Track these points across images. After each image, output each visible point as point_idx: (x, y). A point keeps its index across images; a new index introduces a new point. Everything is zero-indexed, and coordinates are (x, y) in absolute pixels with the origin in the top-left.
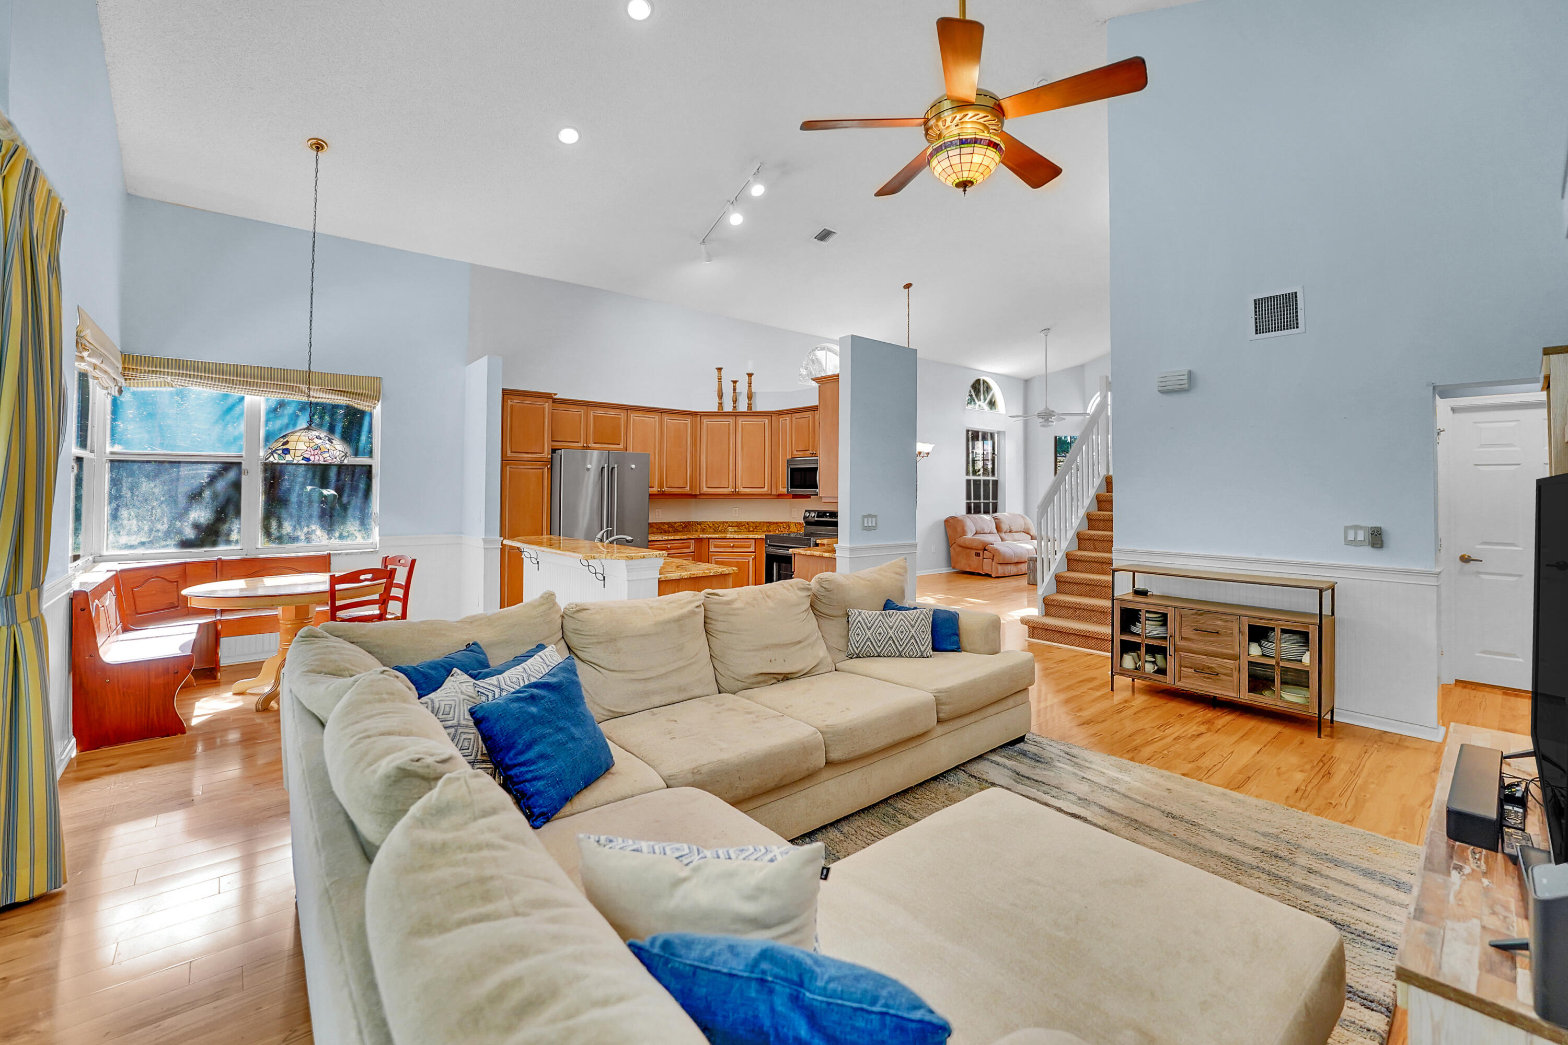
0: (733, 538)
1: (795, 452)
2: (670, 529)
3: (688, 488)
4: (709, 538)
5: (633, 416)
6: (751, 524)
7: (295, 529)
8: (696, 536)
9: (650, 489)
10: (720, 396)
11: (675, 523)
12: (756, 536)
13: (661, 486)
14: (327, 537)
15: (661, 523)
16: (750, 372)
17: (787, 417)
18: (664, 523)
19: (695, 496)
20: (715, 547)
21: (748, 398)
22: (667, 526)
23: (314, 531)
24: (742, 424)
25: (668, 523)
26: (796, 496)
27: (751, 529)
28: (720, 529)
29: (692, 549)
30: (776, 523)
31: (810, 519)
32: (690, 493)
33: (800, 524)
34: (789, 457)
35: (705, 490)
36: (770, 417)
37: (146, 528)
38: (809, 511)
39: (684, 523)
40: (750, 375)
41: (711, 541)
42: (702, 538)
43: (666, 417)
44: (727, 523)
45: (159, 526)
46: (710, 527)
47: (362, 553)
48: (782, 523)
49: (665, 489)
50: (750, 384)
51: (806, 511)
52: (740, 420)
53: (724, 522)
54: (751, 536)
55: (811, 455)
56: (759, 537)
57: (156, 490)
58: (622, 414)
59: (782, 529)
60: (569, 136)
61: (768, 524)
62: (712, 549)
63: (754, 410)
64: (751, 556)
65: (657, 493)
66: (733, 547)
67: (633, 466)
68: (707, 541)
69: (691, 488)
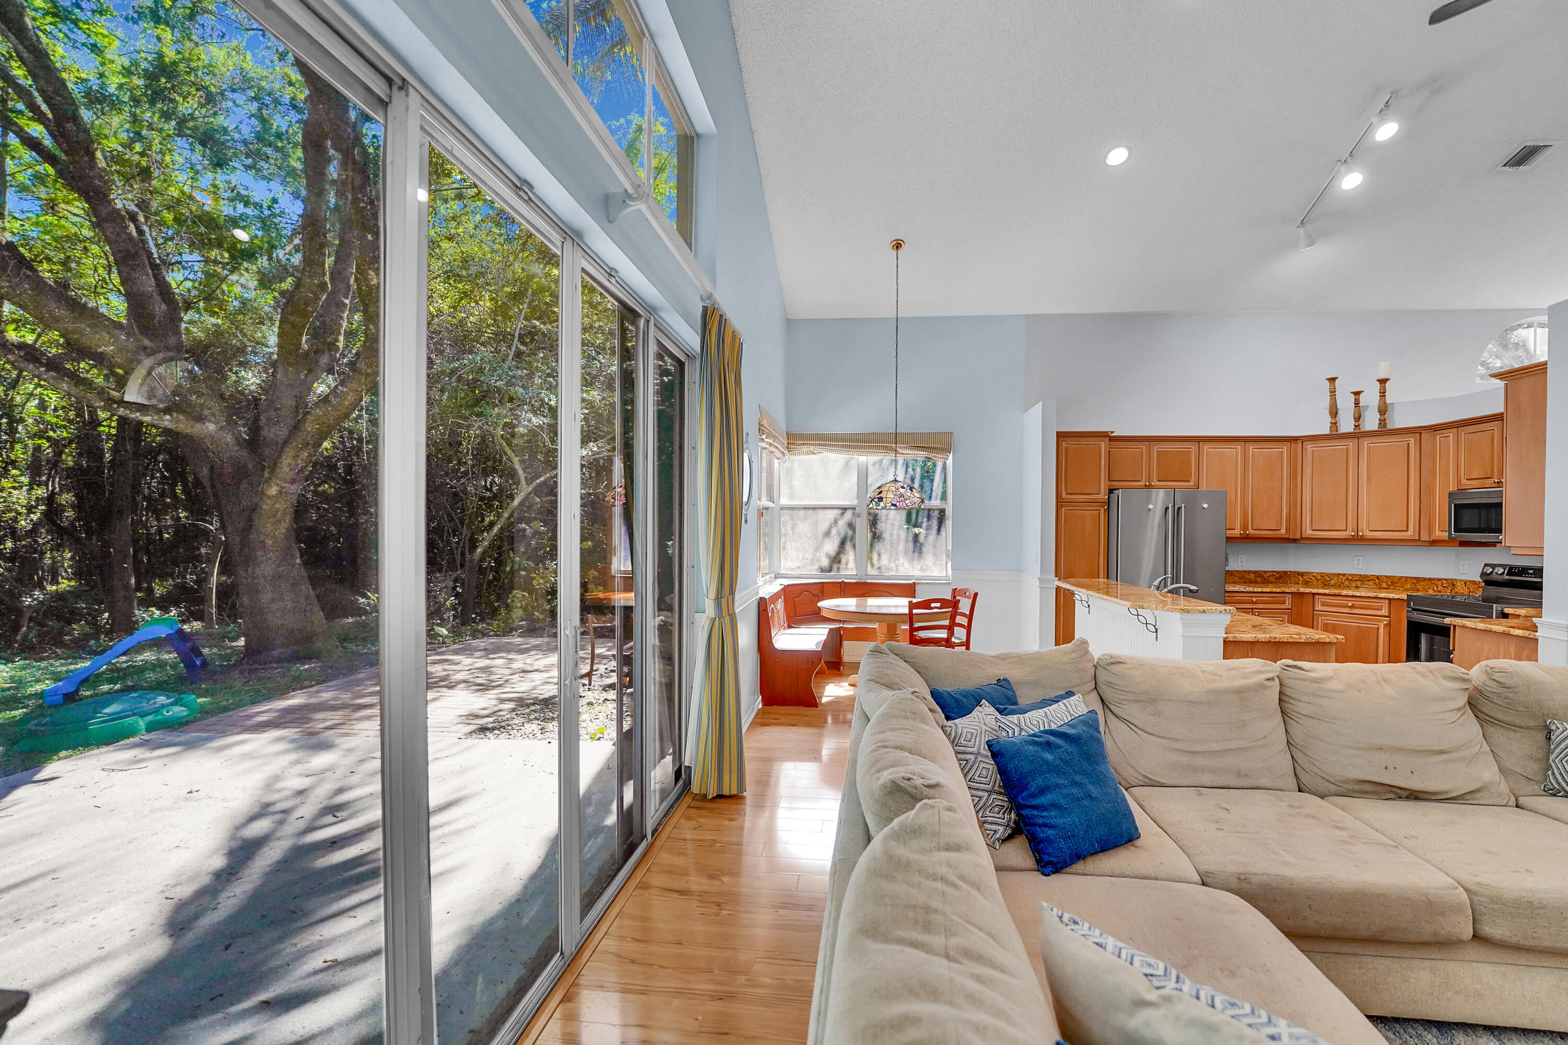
0: (1353, 596)
1: (1464, 482)
2: (1258, 579)
3: (1283, 531)
4: (1314, 594)
5: (1206, 447)
6: (1385, 579)
7: (889, 561)
8: (1294, 590)
9: (1228, 532)
10: (1334, 412)
11: (1265, 572)
12: (1391, 596)
13: (1245, 527)
15: (1245, 572)
16: (1383, 377)
17: (1451, 434)
18: (1249, 571)
19: (1294, 541)
20: (1322, 605)
21: (1380, 412)
22: (1253, 576)
24: (1369, 448)
25: (1255, 572)
26: (1463, 544)
27: (1384, 585)
28: (1332, 582)
29: (1288, 605)
30: (1430, 579)
31: (1494, 577)
32: (1287, 536)
33: (1474, 582)
34: (1453, 488)
35: (1309, 532)
36: (1418, 435)
37: (801, 556)
38: (1493, 566)
39: (1278, 572)
40: (1383, 382)
41: (1317, 597)
42: (1303, 593)
43: (1251, 447)
44: (1344, 575)
45: (807, 556)
46: (1318, 580)
47: (937, 583)
48: (1439, 580)
49: (1250, 531)
50: (1383, 394)
51: (1486, 565)
52: (1366, 443)
53: (1339, 575)
54: (1382, 595)
55: (1496, 485)
56: (1397, 597)
57: (806, 531)
58: (1193, 448)
59: (1440, 588)
60: (1117, 156)
61: (1414, 581)
62: (1319, 607)
63: (1389, 427)
64: (1382, 621)
65: (1239, 536)
66: (1352, 607)
67: (1205, 506)
68: (1311, 597)
69: (1288, 530)
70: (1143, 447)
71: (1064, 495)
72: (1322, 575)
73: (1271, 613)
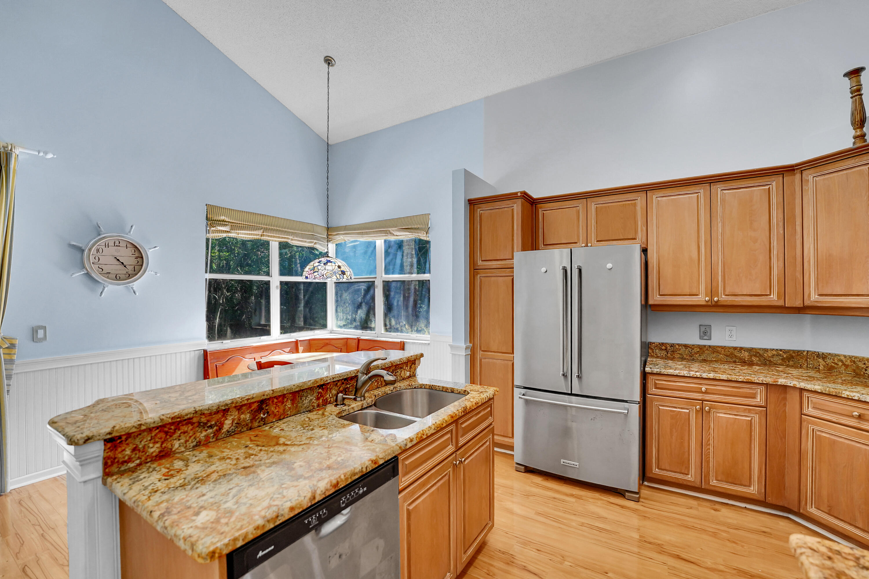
2: (754, 359)
3: (774, 297)
4: (800, 389)
5: (655, 197)
7: (396, 324)
8: (769, 380)
10: (860, 119)
11: (766, 350)
13: (712, 291)
14: (411, 330)
15: (735, 348)
18: (741, 348)
19: (797, 310)
20: (814, 408)
22: (747, 354)
23: (405, 325)
25: (750, 350)
29: (759, 399)
32: (781, 303)
35: (817, 298)
37: (345, 318)
39: (785, 351)
42: (785, 387)
43: (718, 189)
47: (420, 344)
49: (723, 298)
57: (347, 298)
58: (640, 199)
62: (807, 410)
65: (704, 303)
67: (609, 266)
68: (797, 394)
69: (783, 294)
70: (580, 204)
71: (480, 263)
72: (853, 360)
73: (731, 408)
